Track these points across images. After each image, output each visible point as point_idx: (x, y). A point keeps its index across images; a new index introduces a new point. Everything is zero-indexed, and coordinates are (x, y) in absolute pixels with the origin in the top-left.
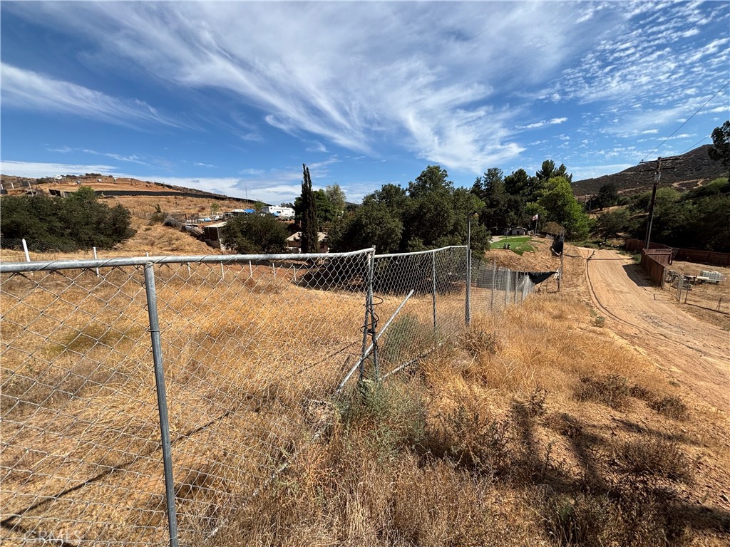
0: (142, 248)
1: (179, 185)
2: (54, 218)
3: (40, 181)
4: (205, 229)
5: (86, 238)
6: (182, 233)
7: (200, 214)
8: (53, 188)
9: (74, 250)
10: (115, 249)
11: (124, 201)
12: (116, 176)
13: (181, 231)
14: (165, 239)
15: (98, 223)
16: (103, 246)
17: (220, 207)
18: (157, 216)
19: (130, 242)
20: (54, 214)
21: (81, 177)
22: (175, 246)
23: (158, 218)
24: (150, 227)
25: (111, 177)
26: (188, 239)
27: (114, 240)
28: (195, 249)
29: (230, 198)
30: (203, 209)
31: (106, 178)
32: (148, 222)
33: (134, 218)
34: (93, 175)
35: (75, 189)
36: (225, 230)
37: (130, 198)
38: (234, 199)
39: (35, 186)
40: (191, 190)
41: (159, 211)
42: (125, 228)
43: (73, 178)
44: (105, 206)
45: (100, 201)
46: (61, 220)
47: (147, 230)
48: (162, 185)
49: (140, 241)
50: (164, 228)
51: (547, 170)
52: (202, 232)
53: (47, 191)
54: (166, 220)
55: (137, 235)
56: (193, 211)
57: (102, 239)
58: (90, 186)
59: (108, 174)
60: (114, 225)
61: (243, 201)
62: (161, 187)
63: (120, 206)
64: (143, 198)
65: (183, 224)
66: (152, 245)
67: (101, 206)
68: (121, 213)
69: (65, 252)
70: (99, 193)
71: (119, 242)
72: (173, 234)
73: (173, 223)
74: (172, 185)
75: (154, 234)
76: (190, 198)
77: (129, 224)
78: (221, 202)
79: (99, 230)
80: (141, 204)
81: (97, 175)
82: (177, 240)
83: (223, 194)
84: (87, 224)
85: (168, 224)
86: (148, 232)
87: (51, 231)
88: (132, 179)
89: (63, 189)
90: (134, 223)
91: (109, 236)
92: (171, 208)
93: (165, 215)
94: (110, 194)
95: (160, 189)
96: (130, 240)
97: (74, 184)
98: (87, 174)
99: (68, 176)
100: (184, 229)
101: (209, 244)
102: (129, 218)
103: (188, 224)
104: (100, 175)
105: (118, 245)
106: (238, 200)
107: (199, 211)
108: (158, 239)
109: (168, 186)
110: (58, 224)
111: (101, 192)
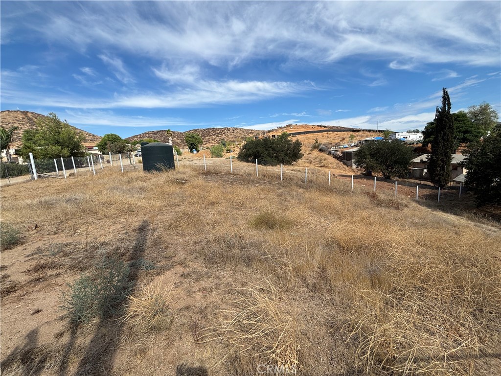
0: (305, 165)
1: (330, 125)
2: (270, 149)
3: (269, 131)
4: (344, 153)
5: (281, 158)
6: (329, 156)
7: (341, 142)
8: (273, 134)
9: (276, 165)
10: (292, 165)
11: (300, 138)
12: (298, 124)
13: (328, 155)
14: (318, 159)
15: (287, 150)
16: (288, 163)
17: (355, 137)
18: (315, 145)
19: (300, 161)
20: (271, 147)
21: (284, 127)
22: (323, 164)
23: (316, 147)
24: (311, 152)
25: (296, 125)
26: (331, 159)
27: (292, 160)
28: (335, 167)
29: (363, 130)
30: (344, 139)
31: (294, 126)
32: (310, 149)
33: (303, 148)
34: (289, 125)
35: (280, 134)
36: (356, 153)
37: (303, 136)
38: (366, 130)
39: (267, 134)
40: (337, 127)
41: (317, 142)
42: (299, 153)
43: (281, 128)
44: (291, 141)
45: (289, 138)
46: (273, 150)
47: (309, 154)
48: (321, 126)
49: (305, 160)
50: (318, 153)
52: (340, 154)
53: (271, 136)
54: (320, 147)
55: (303, 157)
56: (337, 141)
58: (287, 131)
59: (295, 124)
60: (294, 151)
61: (374, 131)
62: (320, 127)
63: (297, 141)
64: (310, 135)
65: (329, 150)
66: (310, 163)
67: (289, 141)
68: (298, 144)
69: (272, 166)
70: (289, 135)
71: (295, 161)
72: (322, 156)
73: (323, 149)
74: (326, 125)
75: (312, 157)
76: (336, 133)
77: (301, 150)
78: (357, 133)
79: (286, 154)
80: (308, 139)
81: (291, 125)
82: (324, 160)
83: (358, 128)
84: (282, 151)
85: (321, 150)
86: (309, 155)
87: (269, 155)
88: (306, 125)
89: (277, 134)
90: (304, 150)
91: (290, 157)
92: (323, 139)
93: (320, 145)
94: (294, 134)
95: (320, 129)
96: (300, 160)
97: (281, 131)
98: (287, 125)
99: (280, 127)
100: (330, 153)
101: (344, 164)
102: (301, 147)
103: (332, 150)
105: (294, 163)
106: (370, 131)
107: (341, 141)
108: (314, 160)
109: (324, 127)
110: (271, 152)
111: (291, 134)
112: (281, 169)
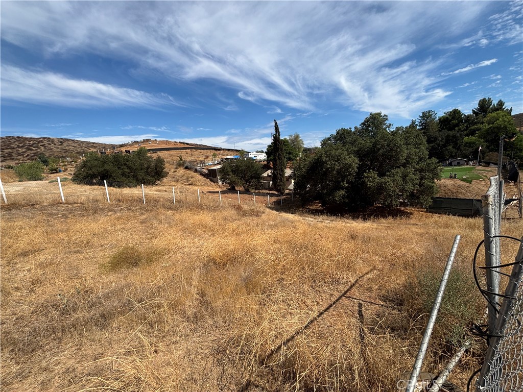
0: (171, 184)
1: (193, 143)
2: (125, 167)
3: (121, 146)
4: (209, 170)
5: (141, 178)
6: (195, 174)
7: (205, 160)
8: (127, 149)
9: (135, 186)
10: (157, 185)
11: (162, 154)
12: (158, 140)
13: (194, 172)
14: (185, 177)
15: (148, 168)
16: (151, 183)
17: (218, 155)
18: (180, 163)
19: (165, 180)
20: (125, 164)
21: (141, 142)
22: (190, 182)
23: (181, 164)
24: (176, 170)
25: (156, 140)
26: (198, 177)
27: (156, 179)
28: (203, 184)
29: (223, 149)
30: (207, 157)
31: (153, 141)
32: (175, 167)
33: (167, 165)
34: (147, 140)
35: (136, 149)
36: (222, 170)
37: (166, 152)
38: (226, 149)
39: (118, 149)
40: (200, 145)
41: (181, 160)
42: (162, 171)
43: (136, 142)
44: (151, 158)
45: (149, 155)
46: (129, 167)
47: (175, 172)
48: (183, 143)
49: (171, 179)
50: (184, 170)
52: (207, 172)
53: (124, 151)
54: (185, 165)
55: (168, 175)
56: (201, 159)
57: (149, 178)
58: (145, 147)
59: (154, 139)
60: (156, 169)
61: (232, 150)
62: (182, 144)
63: (159, 158)
64: (173, 152)
65: (195, 167)
66: (177, 181)
67: (149, 158)
68: (160, 161)
69: (130, 187)
70: (149, 150)
71: (159, 180)
72: (189, 174)
73: (189, 167)
74: (189, 143)
75: (178, 175)
76: (199, 151)
77: (164, 168)
78: (218, 152)
79: (147, 173)
80: (171, 156)
81: (149, 140)
82: (192, 178)
83: (219, 147)
84: (141, 170)
85: (187, 168)
86: (175, 173)
87: (123, 174)
88: (167, 141)
89: (132, 149)
90: (168, 168)
91: (152, 176)
92: (188, 157)
93: (185, 162)
94: (155, 151)
95: (182, 146)
96: (165, 179)
97: (137, 146)
98: (144, 140)
100: (196, 171)
101: (211, 180)
102: (164, 164)
103: (198, 167)
104: (150, 140)
105: (158, 182)
106: (229, 150)
107: (205, 159)
108: (181, 178)
109: (187, 144)
110: (127, 170)
111: (150, 150)
112: (143, 191)
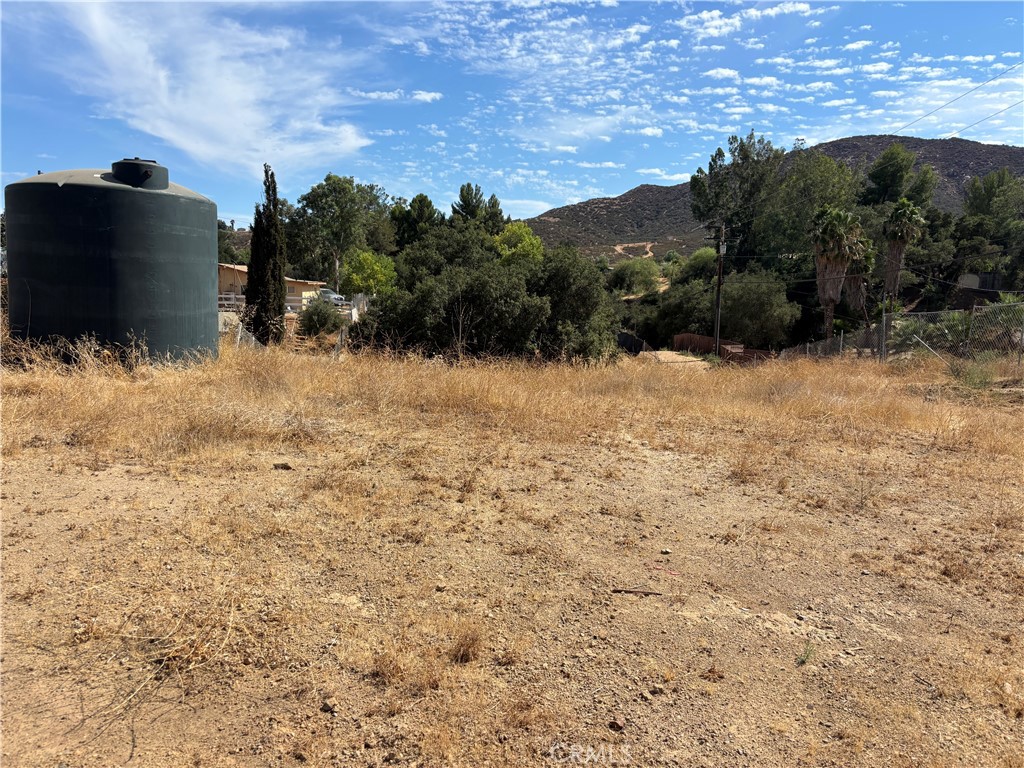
51: (469, 203)
